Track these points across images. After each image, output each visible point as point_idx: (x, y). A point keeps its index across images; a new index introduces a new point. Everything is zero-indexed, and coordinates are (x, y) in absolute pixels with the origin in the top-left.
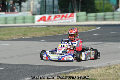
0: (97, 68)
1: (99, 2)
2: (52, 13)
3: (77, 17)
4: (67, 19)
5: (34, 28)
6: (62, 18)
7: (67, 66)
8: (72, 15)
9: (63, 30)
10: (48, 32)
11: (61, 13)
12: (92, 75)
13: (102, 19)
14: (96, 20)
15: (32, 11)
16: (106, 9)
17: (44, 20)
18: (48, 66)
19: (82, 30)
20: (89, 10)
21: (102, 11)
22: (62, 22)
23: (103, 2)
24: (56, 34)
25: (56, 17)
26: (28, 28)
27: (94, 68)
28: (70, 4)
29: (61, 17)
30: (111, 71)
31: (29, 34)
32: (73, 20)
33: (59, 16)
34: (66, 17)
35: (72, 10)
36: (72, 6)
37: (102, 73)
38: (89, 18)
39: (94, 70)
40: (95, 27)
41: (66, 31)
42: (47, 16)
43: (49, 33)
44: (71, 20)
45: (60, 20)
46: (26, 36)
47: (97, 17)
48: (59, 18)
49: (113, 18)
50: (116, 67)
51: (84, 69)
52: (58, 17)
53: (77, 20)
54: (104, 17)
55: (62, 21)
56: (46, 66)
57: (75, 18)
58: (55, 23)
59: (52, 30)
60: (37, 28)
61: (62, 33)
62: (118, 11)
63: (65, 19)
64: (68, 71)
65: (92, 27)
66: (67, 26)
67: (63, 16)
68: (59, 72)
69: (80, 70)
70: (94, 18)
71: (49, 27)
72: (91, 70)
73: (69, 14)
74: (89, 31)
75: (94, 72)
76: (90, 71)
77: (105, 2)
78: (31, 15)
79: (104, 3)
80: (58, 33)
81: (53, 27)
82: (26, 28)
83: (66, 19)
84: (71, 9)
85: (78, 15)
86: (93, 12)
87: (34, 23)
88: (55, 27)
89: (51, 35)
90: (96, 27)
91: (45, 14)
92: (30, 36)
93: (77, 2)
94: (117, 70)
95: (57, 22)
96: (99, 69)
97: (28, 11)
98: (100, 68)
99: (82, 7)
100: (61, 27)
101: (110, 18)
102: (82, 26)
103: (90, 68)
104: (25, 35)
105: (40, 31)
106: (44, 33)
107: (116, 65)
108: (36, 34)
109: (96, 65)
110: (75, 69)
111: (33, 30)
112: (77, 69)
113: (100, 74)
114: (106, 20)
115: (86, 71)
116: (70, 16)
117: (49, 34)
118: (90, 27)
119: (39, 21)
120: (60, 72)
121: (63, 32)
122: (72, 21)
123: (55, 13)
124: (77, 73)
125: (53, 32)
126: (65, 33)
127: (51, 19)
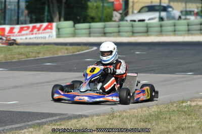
0: (93, 116)
1: (95, 4)
2: (16, 22)
3: (58, 29)
4: (41, 33)
6: (32, 31)
7: (41, 113)
8: (50, 27)
9: (34, 52)
10: (9, 55)
11: (31, 22)
13: (100, 33)
14: (90, 34)
16: (106, 17)
18: (9, 111)
19: (66, 52)
20: (78, 18)
21: (101, 20)
22: (33, 38)
23: (102, 4)
24: (23, 58)
25: (21, 29)
27: (86, 116)
28: (46, 8)
29: (30, 29)
30: (115, 121)
32: (51, 35)
33: (28, 28)
34: (39, 29)
35: (49, 18)
36: (49, 11)
37: (100, 124)
38: (77, 31)
39: (87, 119)
40: (88, 47)
41: (39, 53)
42: (7, 28)
43: (11, 56)
44: (47, 35)
45: (29, 34)
47: (91, 30)
48: (27, 32)
49: (119, 32)
50: (124, 114)
51: (70, 118)
52: (25, 29)
53: (59, 35)
54: (104, 30)
55: (32, 36)
56: (7, 111)
57: (54, 32)
58: (21, 39)
59: (14, 51)
61: (33, 57)
62: (127, 21)
64: (43, 120)
65: (84, 47)
66: (42, 45)
67: (34, 28)
68: (28, 122)
69: (64, 119)
70: (87, 31)
71: (10, 47)
72: (82, 120)
73: (45, 24)
74: (77, 53)
75: (87, 123)
76: (80, 120)
77: (106, 5)
79: (103, 6)
81: (17, 46)
83: (39, 33)
84: (48, 16)
85: (59, 27)
86: (84, 22)
88: (21, 46)
89: (14, 60)
90: (90, 47)
91: (5, 24)
93: (59, 5)
94: (125, 119)
95: (24, 37)
96: (95, 118)
98: (96, 116)
99: (65, 14)
100: (31, 46)
101: (114, 32)
102: (65, 44)
103: (81, 116)
106: (2, 56)
107: (124, 111)
109: (91, 111)
110: (55, 118)
112: (58, 117)
113: (97, 126)
114: (107, 34)
115: (74, 121)
116: (46, 28)
117: (11, 58)
118: (79, 47)
120: (30, 123)
121: (34, 54)
122: (49, 36)
123: (20, 22)
124: (58, 123)
125: (18, 54)
126: (37, 56)
127: (14, 33)
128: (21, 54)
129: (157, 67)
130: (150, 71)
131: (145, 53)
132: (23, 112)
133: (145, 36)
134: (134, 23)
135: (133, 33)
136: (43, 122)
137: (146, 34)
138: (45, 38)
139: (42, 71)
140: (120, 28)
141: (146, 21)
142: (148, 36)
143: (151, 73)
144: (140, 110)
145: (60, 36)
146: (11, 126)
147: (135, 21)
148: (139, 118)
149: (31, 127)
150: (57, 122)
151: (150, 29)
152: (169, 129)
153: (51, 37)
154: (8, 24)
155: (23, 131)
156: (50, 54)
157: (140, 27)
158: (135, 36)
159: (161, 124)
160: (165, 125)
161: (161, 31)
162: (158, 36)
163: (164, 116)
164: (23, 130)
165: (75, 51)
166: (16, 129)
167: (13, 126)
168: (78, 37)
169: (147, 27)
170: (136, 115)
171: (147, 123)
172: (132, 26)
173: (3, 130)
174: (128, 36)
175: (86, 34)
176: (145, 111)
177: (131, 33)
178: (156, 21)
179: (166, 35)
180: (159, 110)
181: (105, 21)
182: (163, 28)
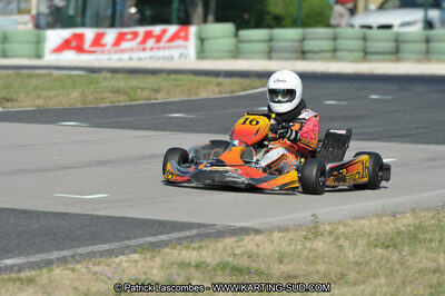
0: (270, 231)
2: (108, 21)
3: (201, 40)
4: (164, 48)
5: (38, 76)
6: (144, 41)
7: (158, 221)
8: (182, 34)
9: (146, 89)
10: (92, 93)
11: (142, 21)
12: (250, 257)
13: (292, 52)
14: (269, 54)
15: (34, 12)
16: (308, 16)
17: (80, 49)
18: (88, 215)
19: (217, 90)
20: (246, 16)
21: (295, 24)
22: (145, 59)
24: (123, 101)
26: (18, 74)
27: (258, 232)
29: (140, 39)
30: (321, 244)
31: (21, 96)
32: (186, 53)
33: (135, 35)
34: (159, 39)
35: (182, 15)
37: (288, 249)
38: (243, 46)
39: (258, 238)
40: (265, 80)
41: (156, 91)
42: (89, 34)
43: (96, 95)
44: (175, 53)
45: (138, 49)
46: (9, 105)
47: (274, 44)
48: (133, 44)
49: (335, 50)
50: (341, 229)
52: (129, 37)
53: (201, 54)
54: (302, 47)
55: (143, 55)
56: (83, 215)
57: (191, 46)
58: (120, 60)
59: (103, 84)
60: (50, 74)
61: (145, 99)
62: (353, 26)
63: (156, 45)
64: (163, 237)
65: (256, 82)
66: (164, 75)
67: (148, 35)
68: (129, 239)
69: (208, 236)
70: (264, 47)
71: (95, 75)
72: (247, 238)
73: (172, 29)
74: (241, 93)
75: (258, 245)
76: (242, 240)
78: (30, 26)
80: (129, 96)
81: (109, 75)
82: (9, 76)
83: (158, 48)
84: (179, 11)
85: (204, 36)
86: (258, 25)
87: (39, 56)
88: (117, 76)
89: (102, 105)
91: (83, 25)
92: (25, 104)
94: (342, 240)
95: (126, 56)
96: (276, 235)
97: (20, 12)
98: (279, 231)
99: (217, 8)
100: (140, 75)
101: (323, 51)
102: (216, 74)
103: (245, 231)
104: (8, 100)
105: (63, 88)
106: (76, 94)
107: (341, 222)
108: (45, 99)
110: (187, 233)
111: (35, 82)
112: (194, 232)
113: (279, 252)
114: (307, 55)
115: (230, 241)
116: (175, 37)
117: (96, 99)
118: (245, 81)
119: (59, 49)
120: (133, 242)
121: (146, 93)
122: (181, 55)
123: (117, 23)
124: (193, 245)
125: (112, 92)
126: (153, 97)
127: (104, 45)
128: (117, 91)
129: (417, 128)
130: (401, 136)
131: (390, 97)
132: (119, 218)
133: (392, 61)
134: (368, 31)
135: (366, 54)
136: (161, 241)
137: (394, 57)
138: (171, 58)
139: (163, 129)
140: (339, 42)
141: (396, 29)
142: (398, 60)
143: (403, 142)
144: (375, 221)
145: (206, 54)
146: (90, 249)
147: (370, 27)
148: (372, 238)
149: (135, 252)
150: (191, 242)
151: (402, 46)
152: (439, 265)
153: (186, 57)
154: (91, 26)
155: (117, 260)
156: (182, 93)
157: (381, 41)
158: (371, 61)
159: (422, 253)
160: (430, 255)
161: (428, 52)
162: (420, 61)
163: (428, 236)
164: (116, 256)
165: (236, 88)
166: (103, 254)
167: (96, 248)
168: (243, 58)
169: (398, 40)
170: (368, 231)
171: (390, 250)
172: (365, 39)
173: (73, 256)
174: (355, 61)
175: (262, 52)
176: (387, 225)
177: (361, 54)
178: (417, 29)
179: (439, 61)
180: (417, 222)
181: (304, 25)
182: (432, 45)
